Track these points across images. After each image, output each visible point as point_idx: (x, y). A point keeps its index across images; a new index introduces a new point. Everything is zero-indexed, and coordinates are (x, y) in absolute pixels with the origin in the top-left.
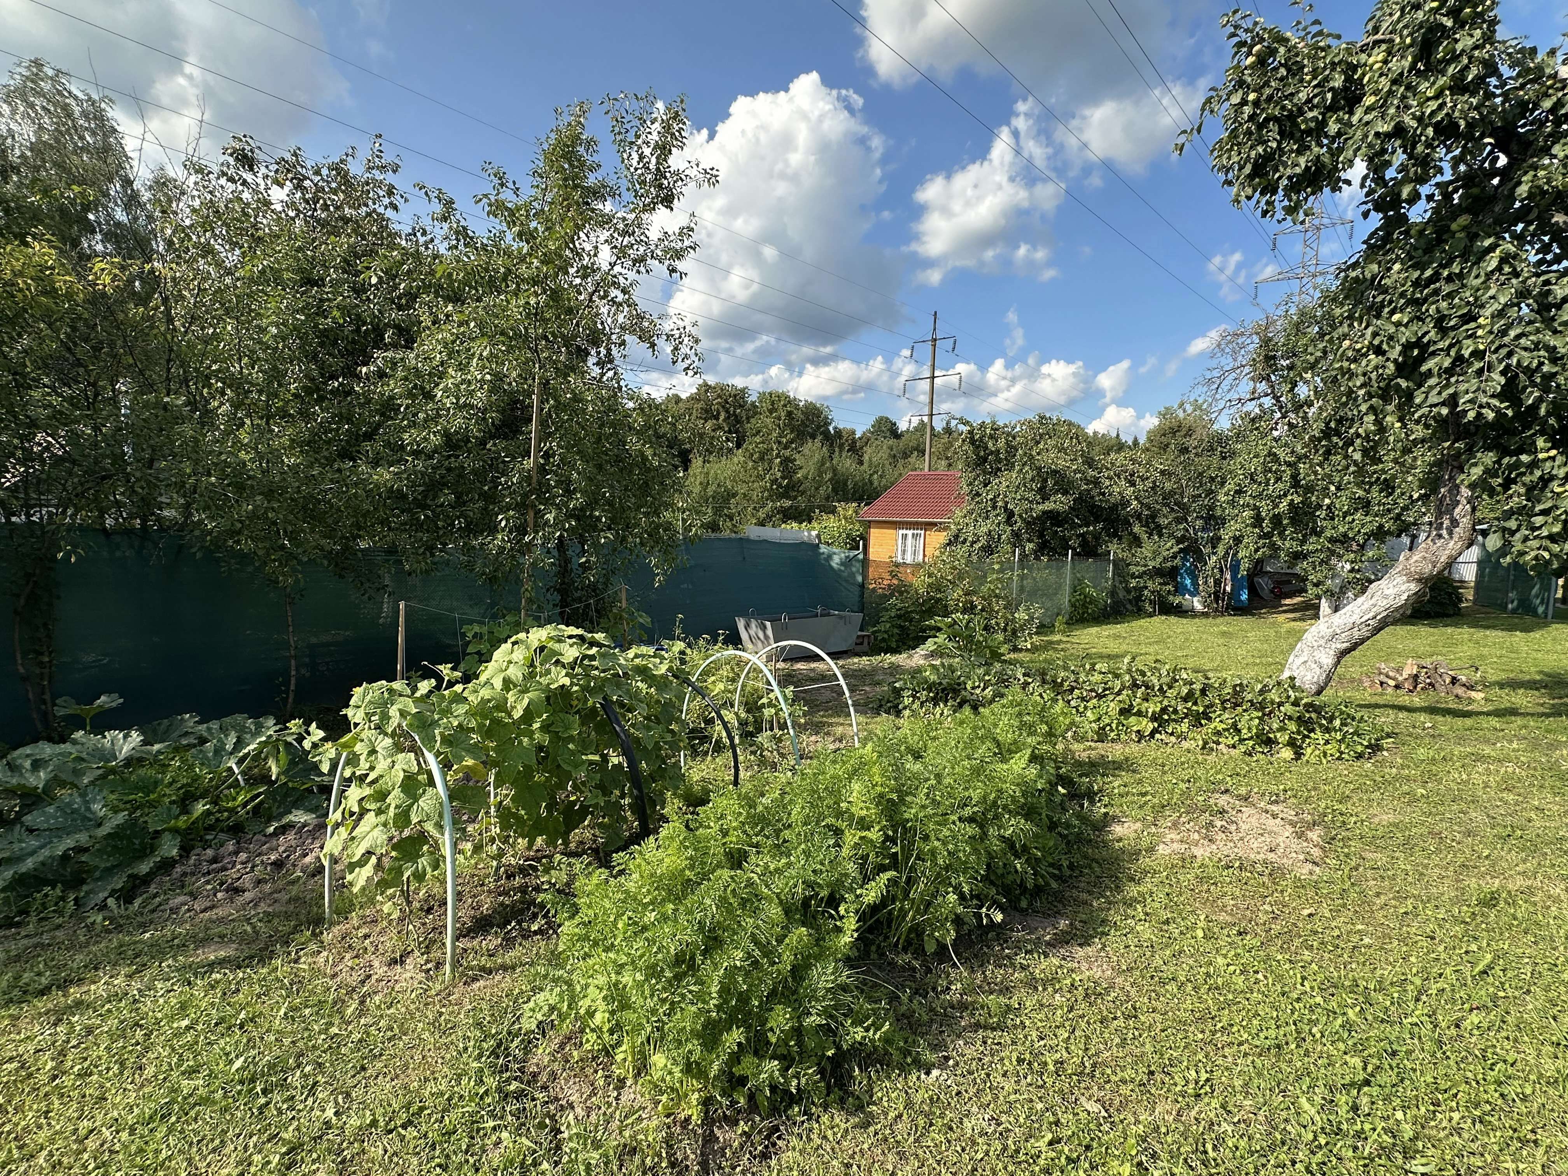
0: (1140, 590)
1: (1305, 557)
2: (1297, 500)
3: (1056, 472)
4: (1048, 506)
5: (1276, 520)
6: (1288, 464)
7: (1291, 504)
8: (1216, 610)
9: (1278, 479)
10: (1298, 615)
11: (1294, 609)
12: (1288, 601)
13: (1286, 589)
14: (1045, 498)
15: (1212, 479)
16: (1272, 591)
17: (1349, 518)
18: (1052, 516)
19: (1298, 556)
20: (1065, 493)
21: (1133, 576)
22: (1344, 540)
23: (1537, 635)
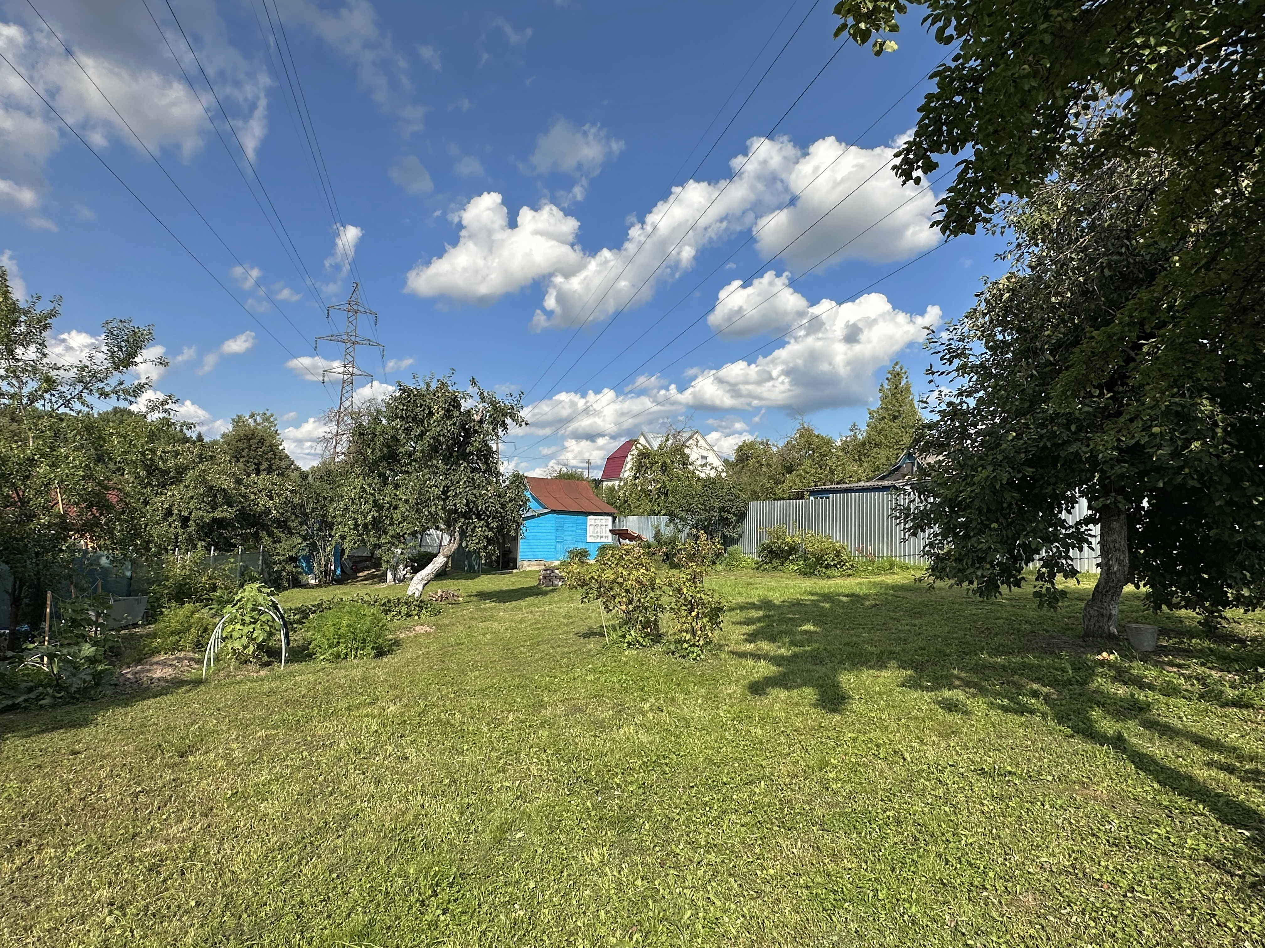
0: (279, 572)
1: (380, 547)
2: (376, 514)
3: (224, 490)
4: (218, 514)
5: (365, 526)
6: (372, 494)
7: (373, 517)
8: (325, 583)
9: (366, 502)
10: (370, 581)
11: (366, 578)
12: (361, 574)
13: (361, 565)
14: (214, 508)
15: (325, 498)
16: (351, 568)
17: (401, 525)
18: (220, 523)
19: (377, 546)
20: (230, 505)
21: (275, 563)
22: (397, 536)
23: (476, 580)
